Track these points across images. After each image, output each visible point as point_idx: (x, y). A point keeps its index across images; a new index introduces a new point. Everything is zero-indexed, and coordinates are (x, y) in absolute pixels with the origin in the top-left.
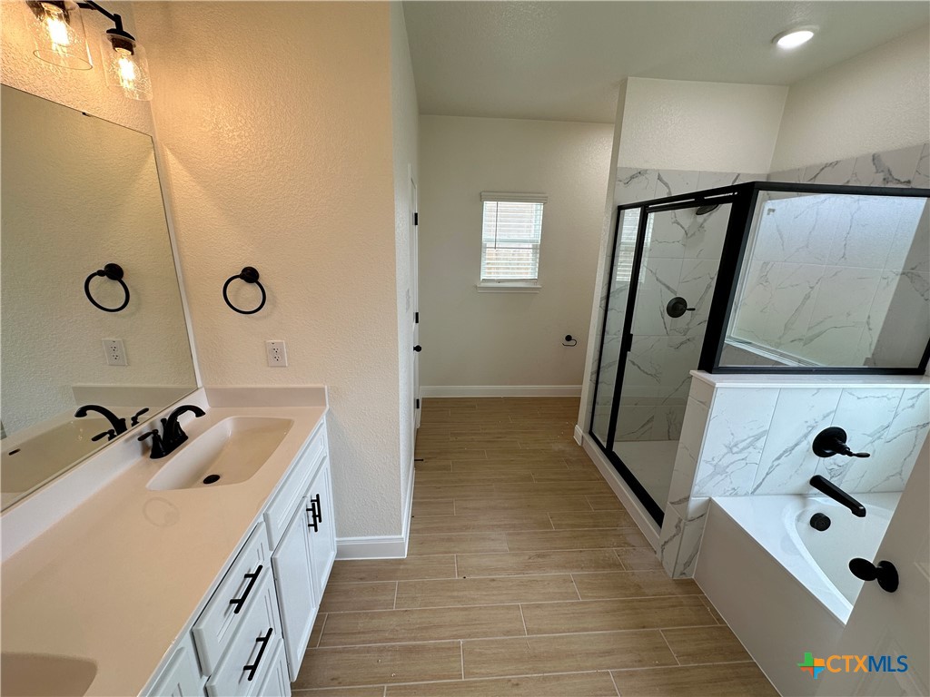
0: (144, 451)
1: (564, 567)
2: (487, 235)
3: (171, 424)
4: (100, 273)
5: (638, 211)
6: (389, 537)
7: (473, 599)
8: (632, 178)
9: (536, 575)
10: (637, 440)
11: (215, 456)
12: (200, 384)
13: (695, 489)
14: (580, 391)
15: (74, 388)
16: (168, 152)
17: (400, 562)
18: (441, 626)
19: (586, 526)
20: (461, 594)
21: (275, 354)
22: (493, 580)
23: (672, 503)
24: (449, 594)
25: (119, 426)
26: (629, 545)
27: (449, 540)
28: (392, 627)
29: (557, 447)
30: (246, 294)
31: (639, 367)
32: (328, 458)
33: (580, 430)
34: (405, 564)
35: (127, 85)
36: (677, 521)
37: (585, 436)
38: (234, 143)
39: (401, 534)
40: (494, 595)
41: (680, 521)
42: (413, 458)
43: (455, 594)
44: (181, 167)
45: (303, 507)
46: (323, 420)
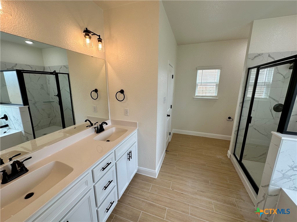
0: (95, 132)
1: (210, 198)
2: (198, 81)
3: (101, 126)
4: (93, 91)
5: (256, 69)
6: (153, 170)
7: (174, 197)
8: (255, 57)
9: (198, 197)
10: (257, 161)
11: (110, 136)
12: (110, 118)
13: (272, 182)
14: (230, 138)
15: (87, 116)
16: (108, 63)
17: (154, 179)
18: (162, 201)
19: (224, 187)
20: (170, 194)
21: (126, 112)
22: (182, 194)
23: (262, 186)
24: (167, 193)
25: (92, 125)
26: (242, 199)
27: (171, 177)
28: (147, 196)
29: (220, 157)
30: (121, 96)
31: (258, 131)
32: (137, 142)
33: (230, 152)
34: (156, 180)
35: (100, 49)
36: (263, 194)
37: (231, 155)
38: (121, 59)
39: (155, 170)
40: (181, 198)
41: (265, 194)
42: (165, 150)
43: (169, 193)
44: (110, 66)
45: (127, 153)
46: (136, 131)
